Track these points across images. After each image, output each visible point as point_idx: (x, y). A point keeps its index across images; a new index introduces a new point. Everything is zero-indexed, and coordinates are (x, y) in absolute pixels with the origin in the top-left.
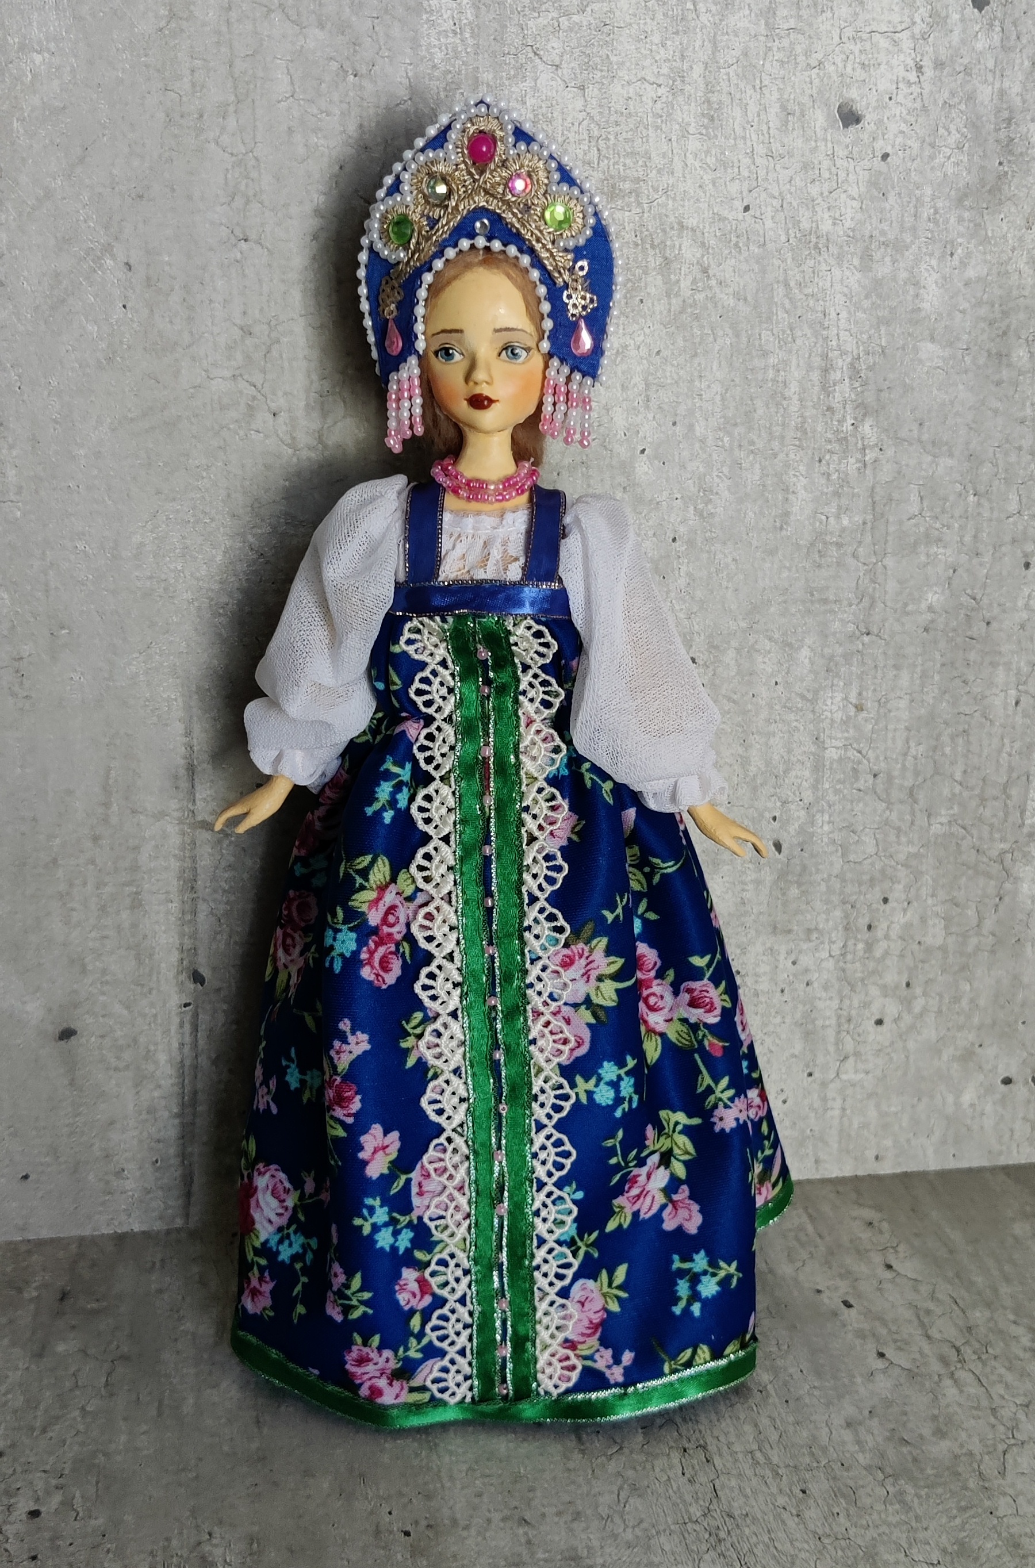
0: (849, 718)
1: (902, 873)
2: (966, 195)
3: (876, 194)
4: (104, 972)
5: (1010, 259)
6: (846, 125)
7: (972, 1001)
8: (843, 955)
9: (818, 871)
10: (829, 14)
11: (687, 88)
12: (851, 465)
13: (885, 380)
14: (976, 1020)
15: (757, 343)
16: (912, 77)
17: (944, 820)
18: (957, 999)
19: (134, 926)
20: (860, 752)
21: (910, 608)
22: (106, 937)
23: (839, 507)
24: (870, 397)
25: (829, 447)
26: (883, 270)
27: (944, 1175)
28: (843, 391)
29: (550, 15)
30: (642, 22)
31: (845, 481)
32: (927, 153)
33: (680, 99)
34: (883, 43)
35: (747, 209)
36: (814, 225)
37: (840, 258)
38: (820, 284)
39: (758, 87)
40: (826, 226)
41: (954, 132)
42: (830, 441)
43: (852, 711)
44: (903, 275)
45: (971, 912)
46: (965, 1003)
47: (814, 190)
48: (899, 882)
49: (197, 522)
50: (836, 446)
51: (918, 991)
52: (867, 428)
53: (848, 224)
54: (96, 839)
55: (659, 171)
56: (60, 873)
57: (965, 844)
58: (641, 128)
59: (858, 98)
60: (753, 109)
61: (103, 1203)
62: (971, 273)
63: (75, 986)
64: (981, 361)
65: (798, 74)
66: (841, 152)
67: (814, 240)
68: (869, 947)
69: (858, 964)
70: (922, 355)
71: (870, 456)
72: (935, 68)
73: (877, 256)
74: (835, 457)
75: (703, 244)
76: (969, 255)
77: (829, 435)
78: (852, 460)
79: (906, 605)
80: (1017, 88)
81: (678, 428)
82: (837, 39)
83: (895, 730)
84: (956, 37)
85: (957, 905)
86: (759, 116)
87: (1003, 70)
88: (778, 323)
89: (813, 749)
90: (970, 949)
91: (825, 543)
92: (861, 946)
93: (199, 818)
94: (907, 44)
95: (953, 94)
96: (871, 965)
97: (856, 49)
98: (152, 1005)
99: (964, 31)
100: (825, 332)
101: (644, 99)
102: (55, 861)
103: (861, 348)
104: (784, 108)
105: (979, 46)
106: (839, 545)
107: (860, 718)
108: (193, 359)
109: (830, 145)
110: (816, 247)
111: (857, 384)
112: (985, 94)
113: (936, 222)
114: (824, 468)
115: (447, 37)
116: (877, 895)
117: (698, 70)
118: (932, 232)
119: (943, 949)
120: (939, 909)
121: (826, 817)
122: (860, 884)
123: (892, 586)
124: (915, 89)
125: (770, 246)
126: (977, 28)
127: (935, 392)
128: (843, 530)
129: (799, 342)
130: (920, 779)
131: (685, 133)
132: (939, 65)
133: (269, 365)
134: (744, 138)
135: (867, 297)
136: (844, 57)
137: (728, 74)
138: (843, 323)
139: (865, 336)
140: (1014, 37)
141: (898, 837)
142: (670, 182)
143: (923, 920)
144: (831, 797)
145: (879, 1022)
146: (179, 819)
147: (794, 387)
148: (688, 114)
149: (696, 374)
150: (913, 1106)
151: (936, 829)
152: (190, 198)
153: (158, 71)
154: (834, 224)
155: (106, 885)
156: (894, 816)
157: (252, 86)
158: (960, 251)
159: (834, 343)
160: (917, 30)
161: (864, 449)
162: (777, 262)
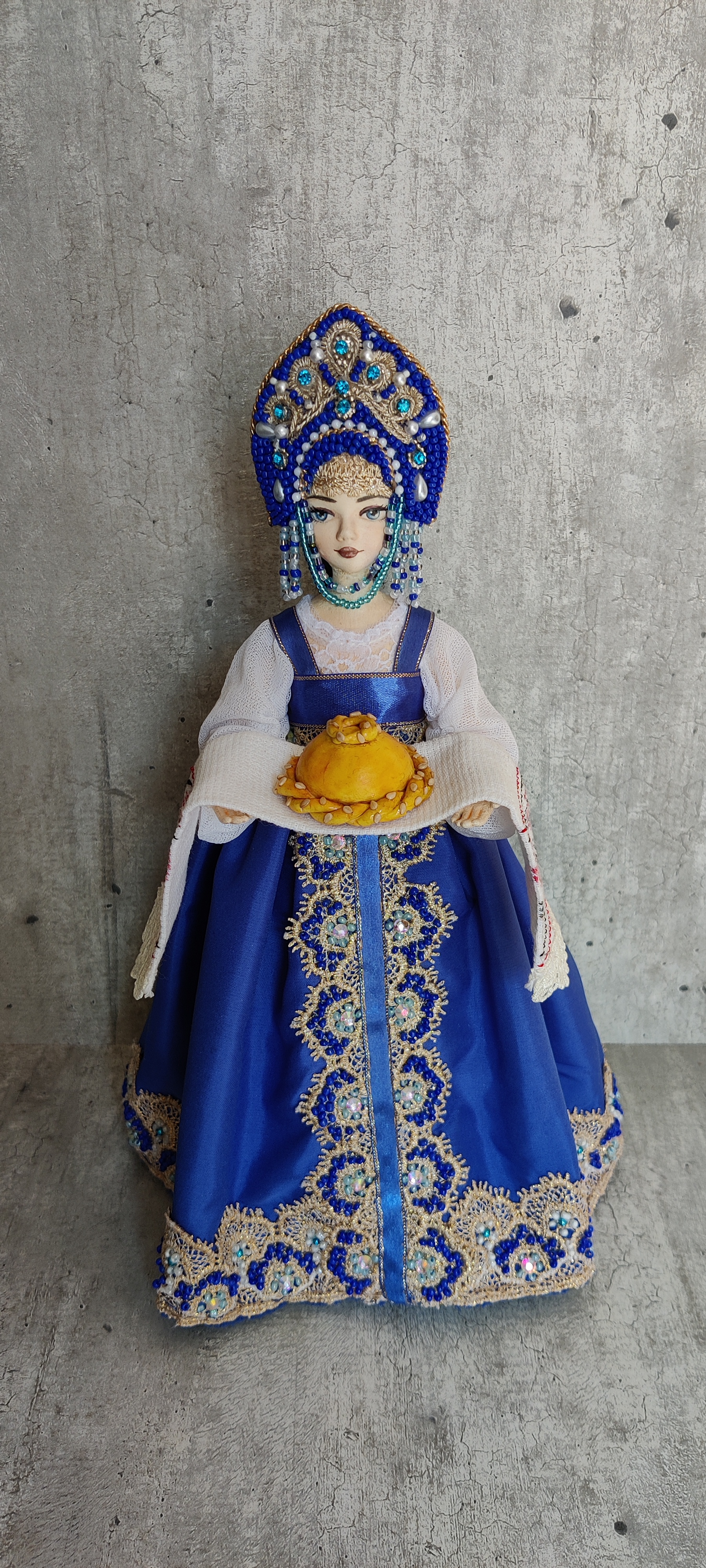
0: (568, 737)
1: (607, 844)
2: (658, 367)
3: (589, 366)
4: (54, 882)
5: (693, 413)
6: (566, 316)
7: (658, 933)
8: (564, 897)
9: (545, 840)
10: (553, 234)
11: (445, 291)
12: (570, 561)
13: (595, 501)
14: (661, 947)
15: (499, 474)
16: (618, 280)
17: (639, 810)
18: (647, 932)
19: (73, 854)
20: (576, 761)
21: (614, 662)
22: (54, 860)
23: (561, 591)
24: (584, 513)
25: (553, 548)
26: (594, 421)
27: (636, 1048)
28: (564, 509)
29: (343, 240)
30: (411, 243)
31: (564, 572)
32: (628, 336)
33: (440, 299)
34: (594, 254)
35: (491, 378)
36: (542, 389)
37: (561, 413)
38: (546, 432)
39: (498, 290)
40: (551, 390)
41: (650, 320)
42: (554, 545)
43: (570, 733)
44: (610, 425)
45: (658, 874)
46: (653, 935)
47: (542, 364)
48: (605, 851)
49: (103, 594)
50: (558, 548)
51: (619, 924)
52: (583, 537)
53: (568, 388)
54: (45, 798)
55: (425, 351)
56: (23, 819)
57: (654, 827)
58: (411, 320)
59: (575, 296)
60: (495, 305)
61: (60, 1026)
62: (662, 424)
63: (36, 890)
64: (670, 488)
65: (529, 279)
66: (562, 336)
67: (541, 400)
68: (583, 893)
69: (574, 904)
70: (624, 483)
71: (584, 555)
72: (635, 273)
73: (590, 412)
74: (558, 556)
75: (458, 404)
76: (661, 411)
77: (553, 540)
78: (570, 558)
79: (611, 660)
80: (699, 287)
81: (440, 534)
82: (559, 253)
83: (602, 747)
84: (652, 250)
85: (648, 868)
86: (499, 310)
87: (688, 274)
88: (514, 459)
89: (541, 757)
90: (657, 898)
91: (550, 616)
92: (576, 892)
93: (113, 787)
94: (613, 254)
95: (649, 292)
96: (584, 905)
97: (574, 260)
98: (86, 905)
99: (659, 244)
100: (550, 467)
101: (413, 299)
102: (19, 811)
103: (578, 478)
104: (518, 304)
105: (670, 256)
106: (561, 618)
107: (576, 738)
108: (97, 483)
109: (553, 330)
110: (543, 405)
111: (574, 504)
112: (675, 291)
113: (636, 388)
114: (549, 563)
115: (268, 258)
116: (587, 858)
117: (454, 277)
118: (632, 394)
119: (638, 897)
120: (634, 870)
121: (551, 804)
122: (576, 850)
123: (600, 647)
124: (620, 289)
125: (509, 405)
126: (669, 242)
127: (634, 509)
128: (564, 607)
129: (530, 473)
130: (621, 781)
131: (444, 324)
132: (639, 270)
133: (149, 488)
134: (489, 327)
135: (582, 441)
136: (565, 266)
137: (476, 280)
138: (564, 460)
139: (581, 470)
140: (698, 248)
141: (604, 819)
142: (433, 359)
143: (623, 877)
144: (555, 791)
145: (590, 944)
146: (99, 787)
147: (526, 506)
148: (446, 310)
149: (454, 496)
150: (614, 1001)
151: (633, 815)
152: (90, 374)
153: (65, 286)
154: (557, 389)
155: (53, 827)
156: (601, 806)
157: (130, 296)
158: (654, 408)
159: (557, 474)
160: (621, 245)
161: (579, 550)
162: (514, 417)
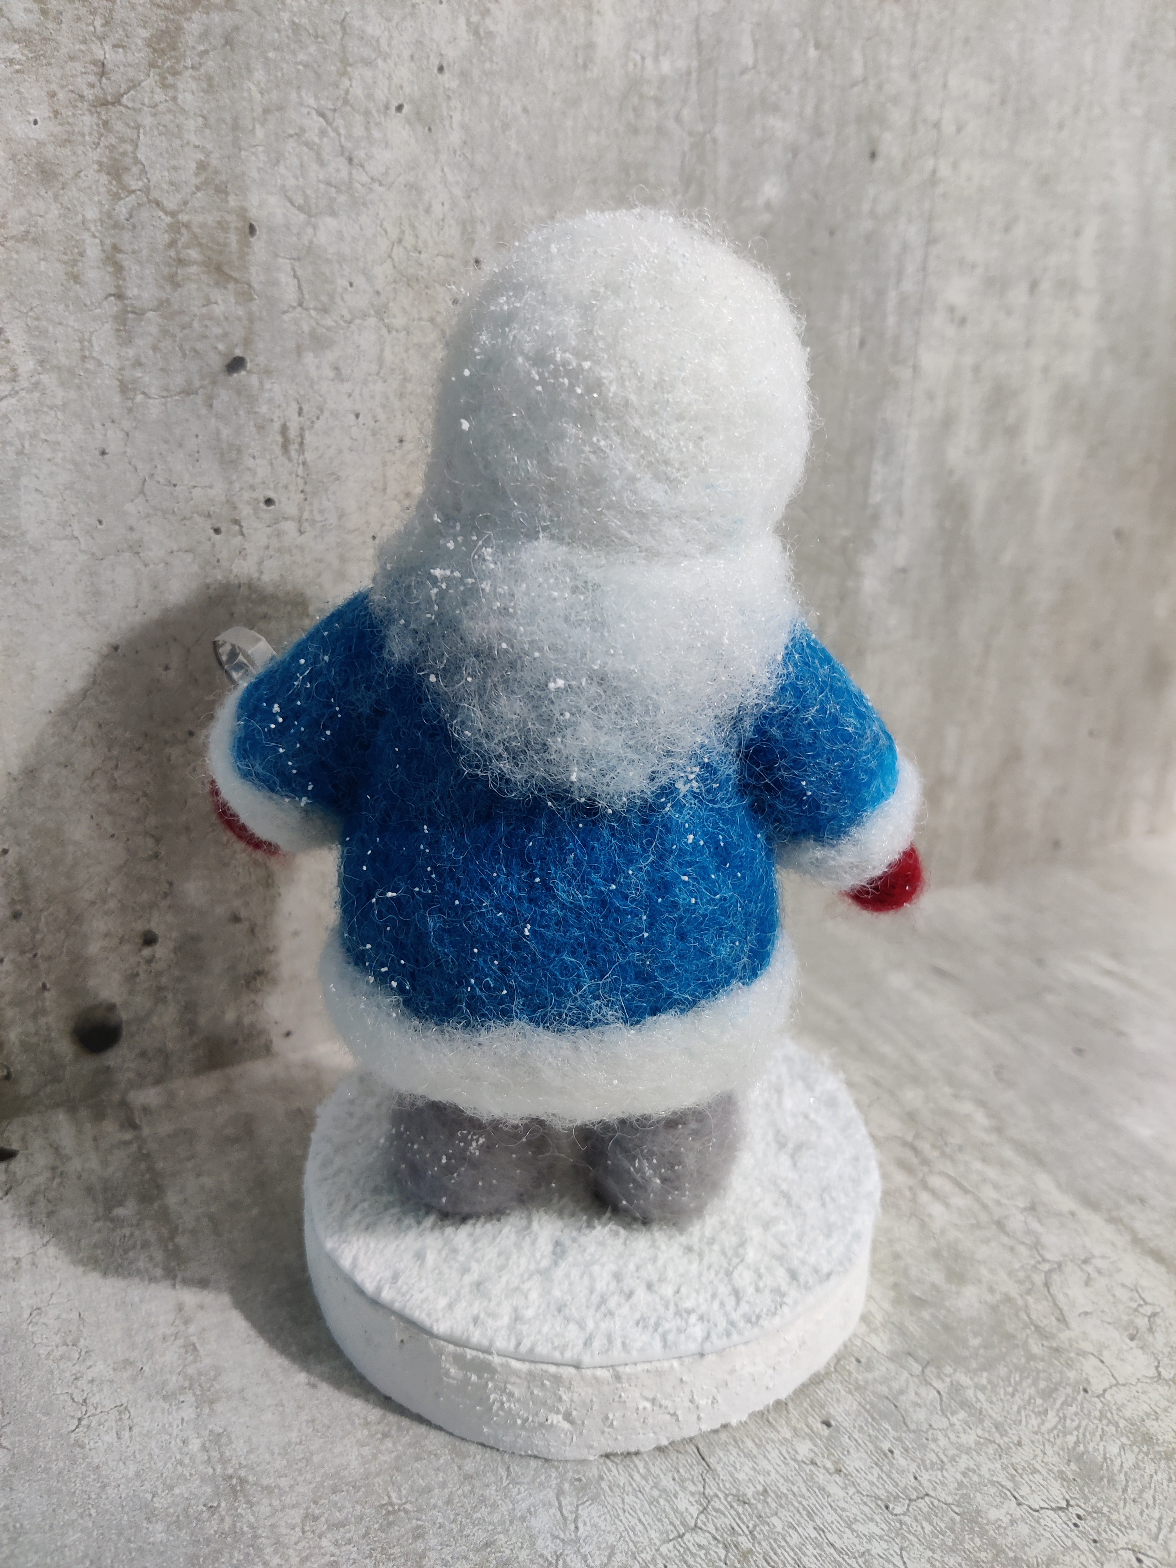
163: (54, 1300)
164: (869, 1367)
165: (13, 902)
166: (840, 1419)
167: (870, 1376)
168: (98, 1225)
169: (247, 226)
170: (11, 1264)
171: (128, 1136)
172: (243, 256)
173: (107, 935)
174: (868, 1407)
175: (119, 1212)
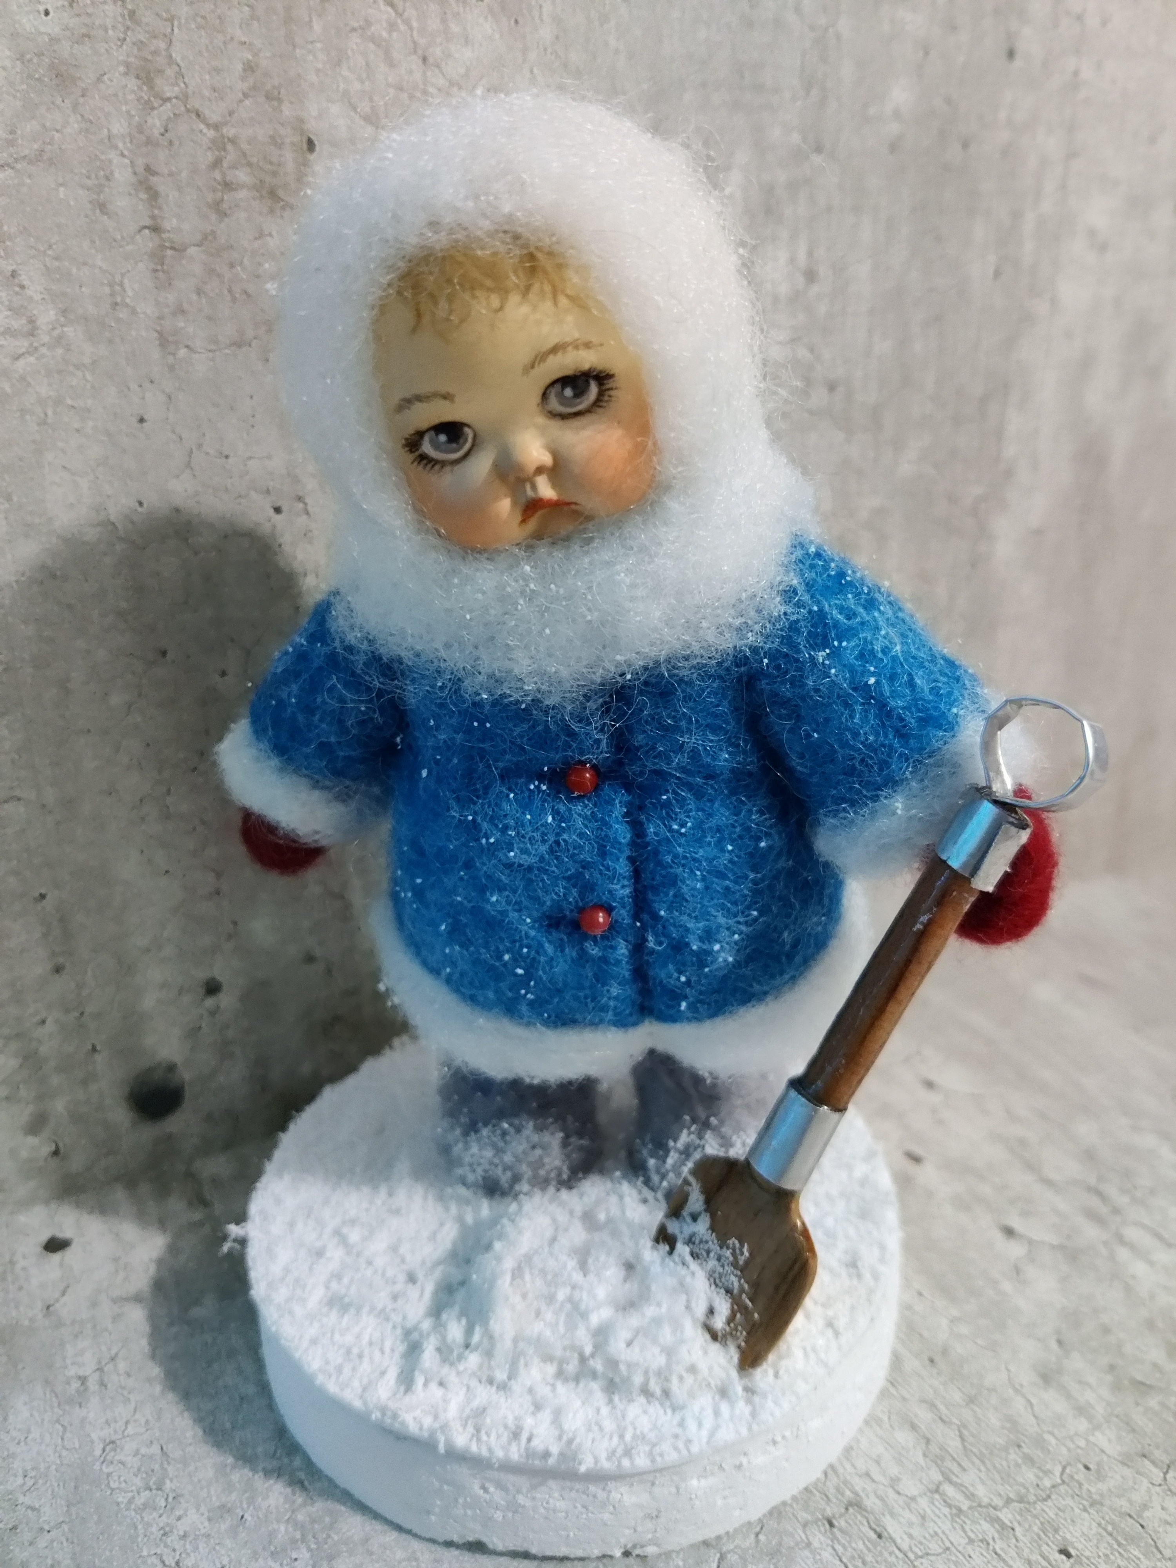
163: (130, 1430)
164: (1100, 1476)
165: (54, 954)
166: (1080, 1547)
167: (1103, 1487)
168: (174, 1329)
169: (305, 140)
170: (75, 1385)
171: (197, 1216)
172: (300, 178)
173: (164, 986)
174: (1110, 1528)
175: (197, 1312)
